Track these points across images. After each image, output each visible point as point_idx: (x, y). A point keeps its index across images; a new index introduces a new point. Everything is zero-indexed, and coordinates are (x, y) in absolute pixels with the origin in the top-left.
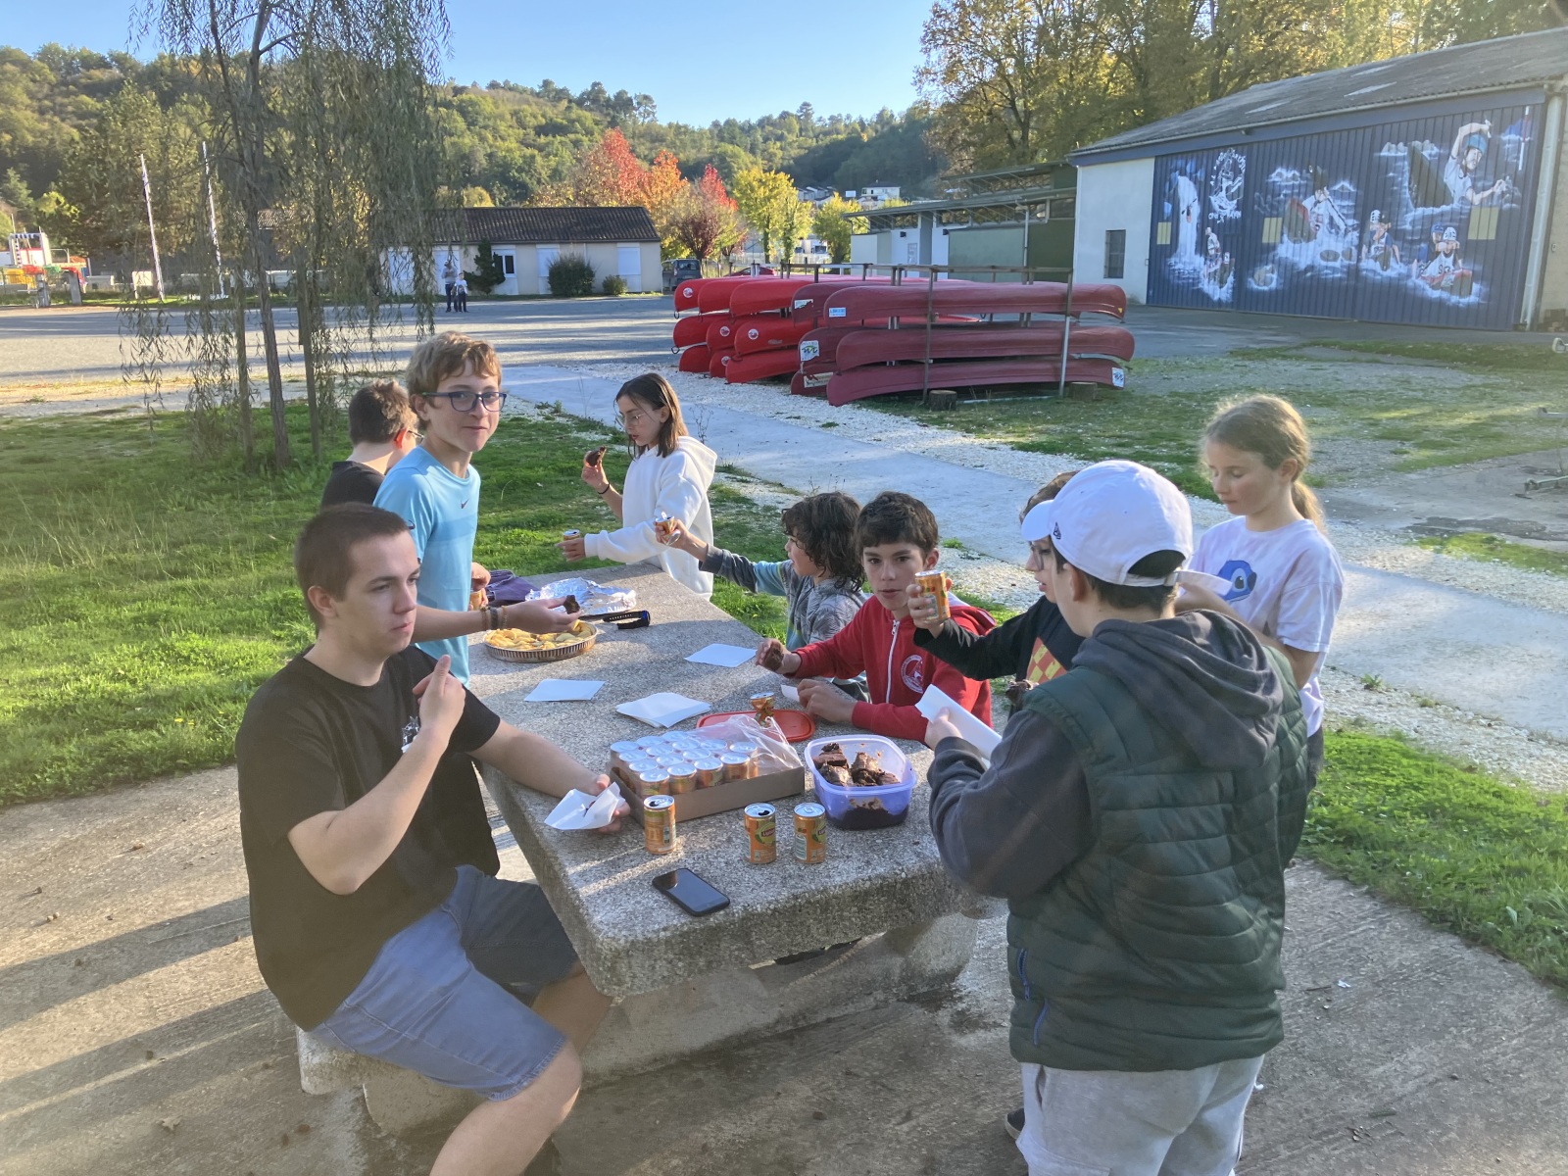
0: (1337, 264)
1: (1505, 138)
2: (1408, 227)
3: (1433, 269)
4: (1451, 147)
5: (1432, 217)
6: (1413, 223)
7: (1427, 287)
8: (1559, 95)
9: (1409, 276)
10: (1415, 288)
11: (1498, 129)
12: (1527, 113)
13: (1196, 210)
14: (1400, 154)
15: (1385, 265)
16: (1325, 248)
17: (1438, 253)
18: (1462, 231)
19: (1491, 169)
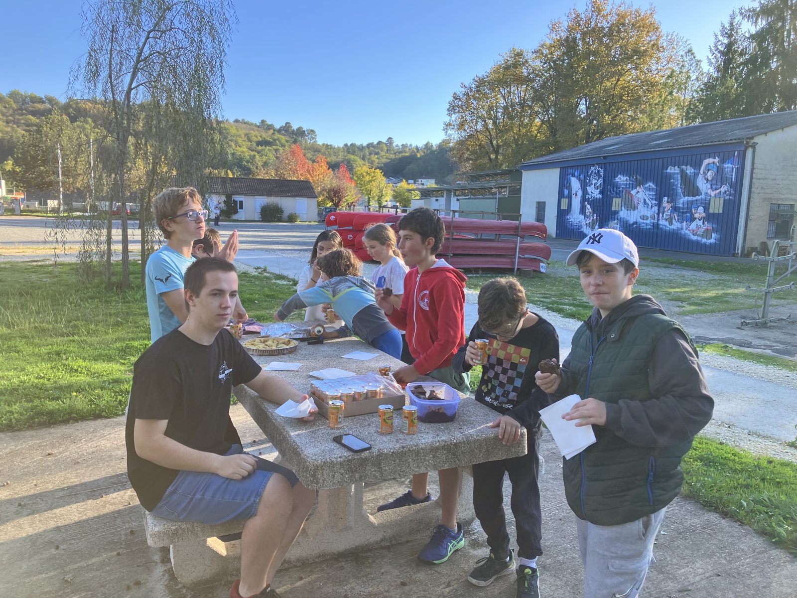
0: (648, 222)
1: (726, 166)
2: (681, 206)
3: (693, 226)
4: (700, 170)
6: (683, 204)
7: (691, 234)
8: (751, 146)
9: (682, 229)
10: (685, 235)
11: (723, 161)
12: (736, 154)
13: (580, 193)
14: (676, 171)
15: (671, 223)
16: (642, 214)
17: (695, 219)
18: (706, 208)
19: (719, 180)
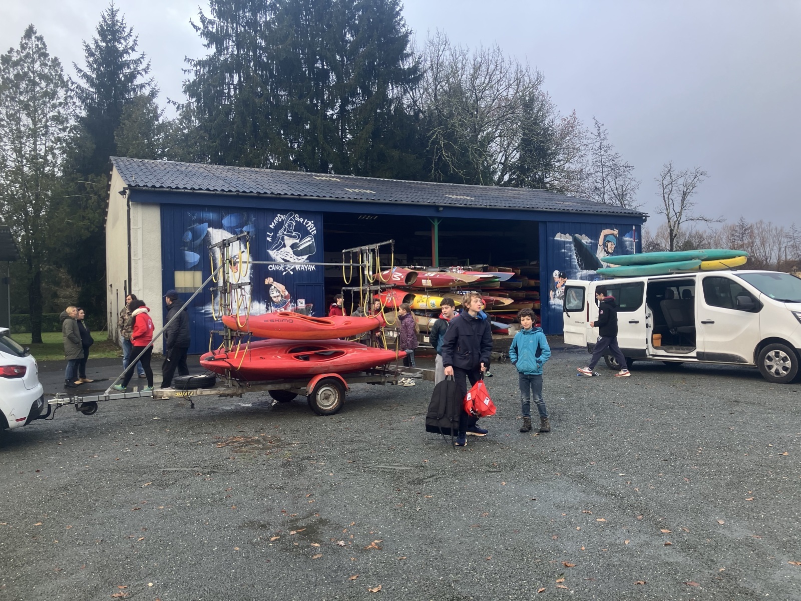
1: (625, 238)
4: (598, 241)
5: (593, 275)
6: (581, 278)
11: (622, 234)
12: (634, 228)
14: (567, 240)
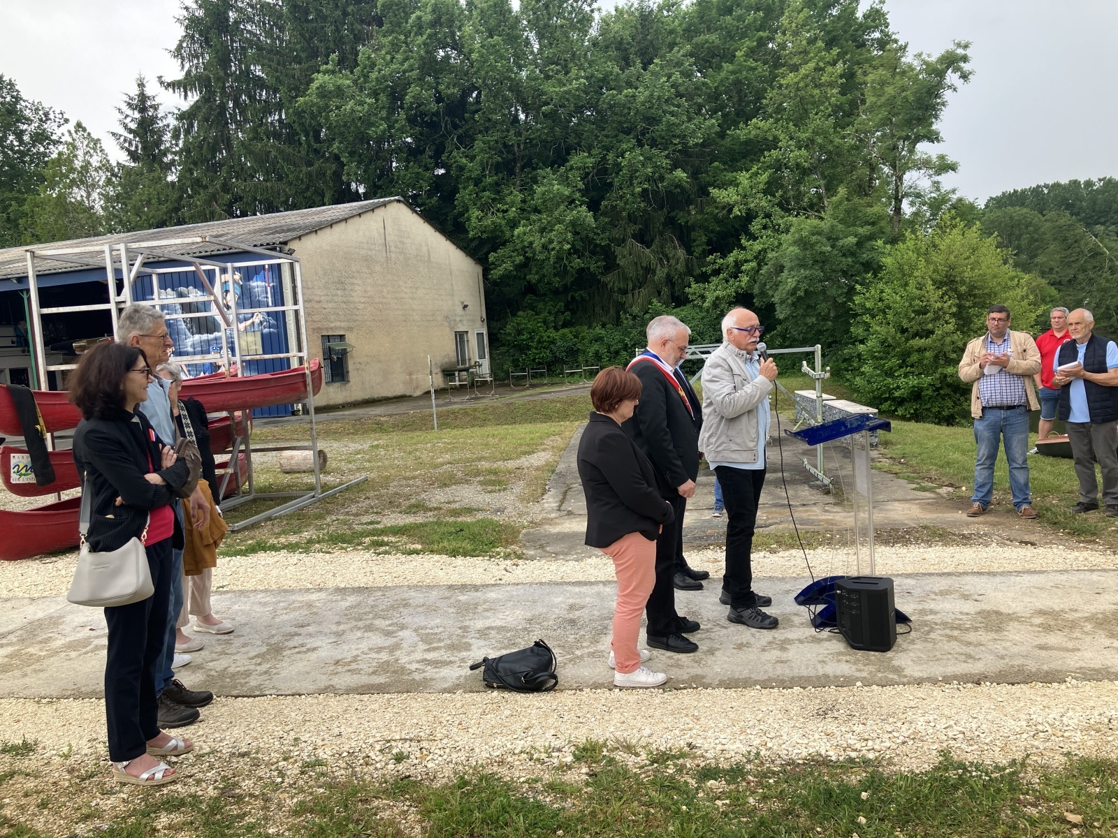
1: (254, 284)
2: (190, 349)
5: (208, 341)
6: (193, 346)
11: (248, 279)
12: (267, 267)
14: (169, 297)
